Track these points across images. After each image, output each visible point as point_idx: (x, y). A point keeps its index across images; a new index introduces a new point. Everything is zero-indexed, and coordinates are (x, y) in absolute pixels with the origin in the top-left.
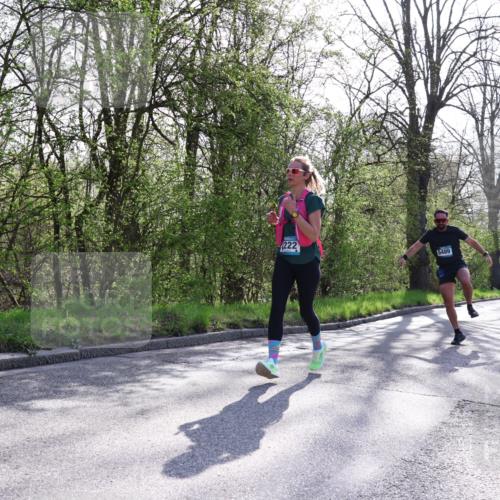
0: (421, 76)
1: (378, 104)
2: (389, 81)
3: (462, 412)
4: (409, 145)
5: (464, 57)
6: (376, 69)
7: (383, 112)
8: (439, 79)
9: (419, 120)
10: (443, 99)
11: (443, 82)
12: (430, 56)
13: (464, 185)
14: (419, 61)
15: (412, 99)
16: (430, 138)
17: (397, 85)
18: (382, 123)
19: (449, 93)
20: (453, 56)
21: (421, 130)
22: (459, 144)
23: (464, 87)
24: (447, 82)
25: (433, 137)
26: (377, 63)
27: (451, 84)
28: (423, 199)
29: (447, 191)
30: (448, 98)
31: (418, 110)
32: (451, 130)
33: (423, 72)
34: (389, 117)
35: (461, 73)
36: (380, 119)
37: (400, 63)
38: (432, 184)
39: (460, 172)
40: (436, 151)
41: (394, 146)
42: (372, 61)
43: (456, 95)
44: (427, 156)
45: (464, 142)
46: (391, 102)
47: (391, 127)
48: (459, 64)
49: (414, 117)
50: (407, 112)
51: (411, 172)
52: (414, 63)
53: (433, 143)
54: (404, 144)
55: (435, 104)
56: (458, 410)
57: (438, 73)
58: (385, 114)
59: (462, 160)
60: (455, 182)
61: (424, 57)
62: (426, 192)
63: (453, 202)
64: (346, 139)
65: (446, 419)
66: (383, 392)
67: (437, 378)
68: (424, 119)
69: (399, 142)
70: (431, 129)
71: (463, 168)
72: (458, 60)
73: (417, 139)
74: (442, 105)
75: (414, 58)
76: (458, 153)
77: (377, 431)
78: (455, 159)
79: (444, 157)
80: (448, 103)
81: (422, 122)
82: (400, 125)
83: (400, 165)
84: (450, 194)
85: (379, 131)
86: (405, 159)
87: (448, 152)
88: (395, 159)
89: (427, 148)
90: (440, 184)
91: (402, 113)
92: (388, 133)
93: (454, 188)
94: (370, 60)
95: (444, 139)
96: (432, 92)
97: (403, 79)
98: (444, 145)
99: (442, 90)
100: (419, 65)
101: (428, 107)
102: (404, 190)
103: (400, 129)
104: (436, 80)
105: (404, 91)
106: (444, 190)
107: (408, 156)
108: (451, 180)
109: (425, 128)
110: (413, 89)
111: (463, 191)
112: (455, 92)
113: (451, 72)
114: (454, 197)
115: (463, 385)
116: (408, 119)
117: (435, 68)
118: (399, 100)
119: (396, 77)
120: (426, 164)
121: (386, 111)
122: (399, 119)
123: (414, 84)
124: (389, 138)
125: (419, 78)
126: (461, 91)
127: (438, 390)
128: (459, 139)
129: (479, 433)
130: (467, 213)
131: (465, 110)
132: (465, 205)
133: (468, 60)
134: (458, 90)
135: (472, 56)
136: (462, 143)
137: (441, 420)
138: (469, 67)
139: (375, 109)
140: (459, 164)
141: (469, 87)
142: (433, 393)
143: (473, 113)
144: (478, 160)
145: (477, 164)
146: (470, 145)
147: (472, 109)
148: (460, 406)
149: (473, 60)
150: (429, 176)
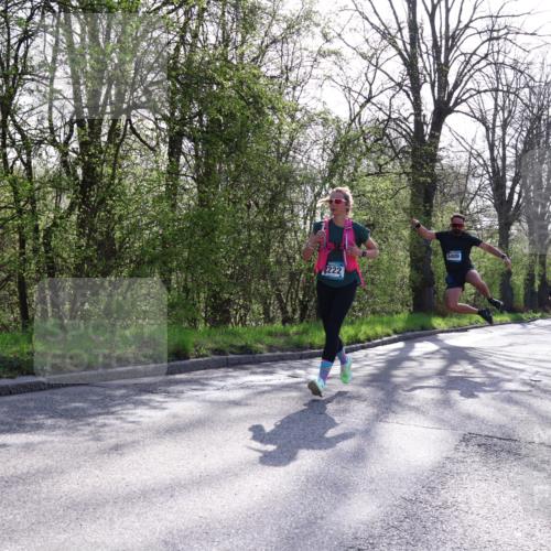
0: (428, 79)
1: (380, 109)
2: (393, 84)
3: (467, 445)
4: (413, 154)
5: (475, 59)
7: (386, 118)
8: (447, 83)
9: (425, 127)
10: (451, 105)
11: (451, 87)
12: (437, 58)
13: (472, 199)
14: (426, 62)
15: (417, 104)
16: (436, 147)
17: (401, 88)
18: (384, 129)
19: (457, 98)
20: (462, 58)
21: (427, 138)
22: (468, 154)
23: (474, 92)
24: (456, 86)
25: (440, 145)
26: (380, 63)
27: (460, 88)
28: (428, 214)
29: (454, 206)
30: (456, 104)
31: (424, 116)
32: (459, 139)
33: (430, 75)
34: (392, 124)
35: (471, 76)
36: (382, 126)
37: (405, 64)
38: (438, 198)
39: (468, 185)
40: (443, 162)
41: (397, 155)
42: (374, 61)
43: (465, 101)
44: (433, 167)
45: (473, 151)
46: (395, 107)
47: (394, 134)
48: (469, 67)
49: (419, 124)
50: (412, 119)
51: (415, 185)
52: (420, 65)
53: (440, 153)
54: (408, 153)
55: (442, 110)
56: (464, 444)
57: (446, 76)
58: (388, 121)
59: (471, 172)
60: (463, 196)
62: (431, 206)
64: (345, 147)
65: (450, 454)
66: (386, 426)
67: (441, 410)
68: (430, 127)
69: (403, 150)
70: (438, 138)
72: (468, 62)
73: (423, 148)
74: (450, 111)
75: (420, 59)
76: (467, 164)
77: (375, 468)
78: (463, 170)
79: (452, 168)
80: (456, 109)
81: (427, 130)
82: (404, 133)
83: (403, 176)
84: (458, 208)
85: (381, 139)
86: (409, 170)
87: (455, 163)
88: (398, 169)
89: (434, 158)
90: (447, 198)
91: (406, 119)
92: (391, 141)
93: (461, 202)
94: (372, 60)
95: (452, 149)
96: (439, 97)
97: (408, 82)
98: (452, 155)
99: (451, 94)
100: (425, 67)
101: (434, 113)
102: (407, 204)
103: (404, 136)
104: (443, 84)
105: (408, 95)
106: (451, 204)
107: (412, 167)
108: (459, 194)
109: (432, 136)
110: (419, 93)
111: (472, 206)
112: (464, 98)
113: (460, 76)
115: (469, 417)
116: (412, 126)
117: (442, 70)
118: (403, 106)
119: (400, 80)
120: (431, 175)
121: (389, 116)
122: (403, 126)
123: (420, 87)
124: (392, 147)
125: (426, 81)
126: (471, 96)
127: (442, 422)
128: (468, 148)
129: (485, 468)
130: (476, 229)
131: (475, 117)
132: (474, 221)
133: (478, 62)
134: (467, 95)
135: (483, 58)
136: (471, 153)
137: (444, 455)
138: (480, 70)
139: (377, 114)
140: (467, 177)
141: (479, 92)
142: (436, 426)
143: (483, 121)
144: (488, 172)
145: (487, 176)
146: (479, 155)
147: (482, 116)
148: (466, 439)
149: (483, 63)
150: (435, 189)
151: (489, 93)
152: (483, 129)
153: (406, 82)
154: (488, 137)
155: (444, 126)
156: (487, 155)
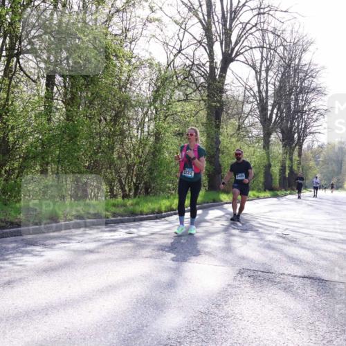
0: (218, 38)
1: (187, 58)
2: (195, 41)
3: (241, 277)
4: (208, 88)
5: (248, 27)
6: (186, 33)
7: (191, 64)
8: (230, 42)
9: (216, 70)
10: (233, 56)
11: (233, 44)
12: (224, 25)
13: (246, 117)
14: (217, 28)
15: (211, 55)
16: (223, 83)
17: (201, 44)
18: (189, 71)
19: (237, 52)
20: (241, 26)
21: (217, 77)
22: (243, 88)
23: (248, 48)
24: (236, 44)
25: (226, 82)
26: (187, 28)
27: (239, 45)
28: (218, 127)
29: (235, 122)
30: (236, 55)
31: (216, 63)
32: (238, 78)
33: (220, 36)
34: (195, 68)
35: (246, 38)
36: (188, 69)
37: (204, 29)
38: (224, 116)
39: (244, 109)
40: (228, 93)
41: (198, 88)
42: (183, 26)
43: (242, 53)
44: (221, 96)
45: (247, 86)
46: (197, 57)
47: (196, 75)
48: (245, 31)
49: (212, 68)
50: (208, 64)
51: (209, 107)
52: (213, 29)
53: (226, 87)
54: (205, 87)
55: (228, 59)
56: (239, 276)
57: (230, 37)
59: (245, 100)
60: (240, 115)
61: (220, 25)
62: (220, 122)
63: (238, 130)
65: (230, 282)
66: (187, 263)
67: (225, 254)
68: (219, 70)
69: (201, 85)
70: (224, 77)
71: (247, 105)
72: (244, 29)
73: (214, 85)
74: (233, 60)
75: (213, 26)
76: (243, 95)
77: (182, 292)
78: (241, 99)
79: (233, 97)
80: (236, 59)
81: (218, 72)
82: (203, 74)
83: (202, 102)
84: (237, 124)
85: (188, 77)
86: (205, 98)
87: (236, 94)
88: (199, 97)
90: (230, 116)
91: (204, 65)
92: (194, 79)
93: (239, 119)
94: (184, 28)
95: (234, 85)
96: (225, 51)
97: (205, 40)
98: (233, 89)
99: (233, 49)
100: (216, 31)
101: (222, 61)
102: (204, 120)
103: (202, 76)
104: (228, 42)
105: (206, 50)
106: (233, 121)
107: (208, 96)
108: (238, 114)
109: (220, 76)
110: (212, 48)
111: (246, 122)
112: (241, 51)
113: (239, 37)
114: (239, 126)
115: (243, 258)
116: (208, 69)
117: (228, 33)
118: (202, 56)
119: (200, 39)
120: (219, 101)
121: (193, 62)
122: (202, 69)
123: (213, 44)
124: (195, 82)
125: (217, 40)
126: (246, 51)
127: (226, 262)
128: (244, 84)
129: (252, 291)
130: (249, 137)
131: (248, 64)
132: (247, 132)
133: (251, 29)
134: (244, 50)
135: (254, 26)
136: (246, 88)
137: (227, 283)
138: (251, 34)
139: (185, 61)
140: (243, 103)
141: (251, 48)
142: (222, 264)
143: (254, 67)
144: (257, 100)
145: (256, 103)
146: (251, 89)
147: (253, 64)
148: (241, 273)
149: (254, 29)
150: (222, 110)
151: (258, 49)
152: (254, 72)
153: (204, 41)
154: (257, 78)
155: (228, 70)
156: (256, 89)
